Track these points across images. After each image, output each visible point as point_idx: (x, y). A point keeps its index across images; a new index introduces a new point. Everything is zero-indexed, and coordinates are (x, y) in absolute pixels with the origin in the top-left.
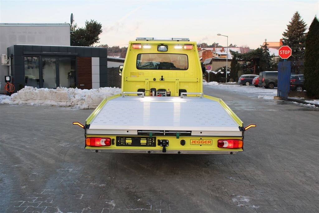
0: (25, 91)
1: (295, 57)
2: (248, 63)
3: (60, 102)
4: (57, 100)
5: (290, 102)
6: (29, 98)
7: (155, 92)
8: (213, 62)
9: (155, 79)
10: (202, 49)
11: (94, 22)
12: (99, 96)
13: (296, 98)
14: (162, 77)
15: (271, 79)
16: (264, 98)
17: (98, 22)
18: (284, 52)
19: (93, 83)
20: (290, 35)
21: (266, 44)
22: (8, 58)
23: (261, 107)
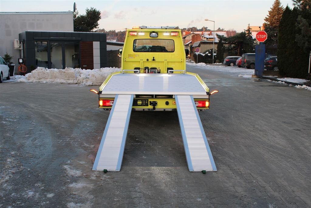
0: (38, 71)
1: (275, 40)
2: (233, 45)
3: (68, 80)
4: (66, 79)
5: (265, 80)
6: (42, 77)
7: (148, 70)
8: (201, 45)
9: (148, 60)
10: (192, 33)
11: (93, 9)
12: (101, 75)
13: (270, 77)
14: (154, 58)
15: (252, 60)
16: (243, 77)
17: (97, 10)
18: (261, 36)
19: (94, 64)
20: (271, 20)
21: (249, 29)
22: (20, 43)
23: (238, 84)
